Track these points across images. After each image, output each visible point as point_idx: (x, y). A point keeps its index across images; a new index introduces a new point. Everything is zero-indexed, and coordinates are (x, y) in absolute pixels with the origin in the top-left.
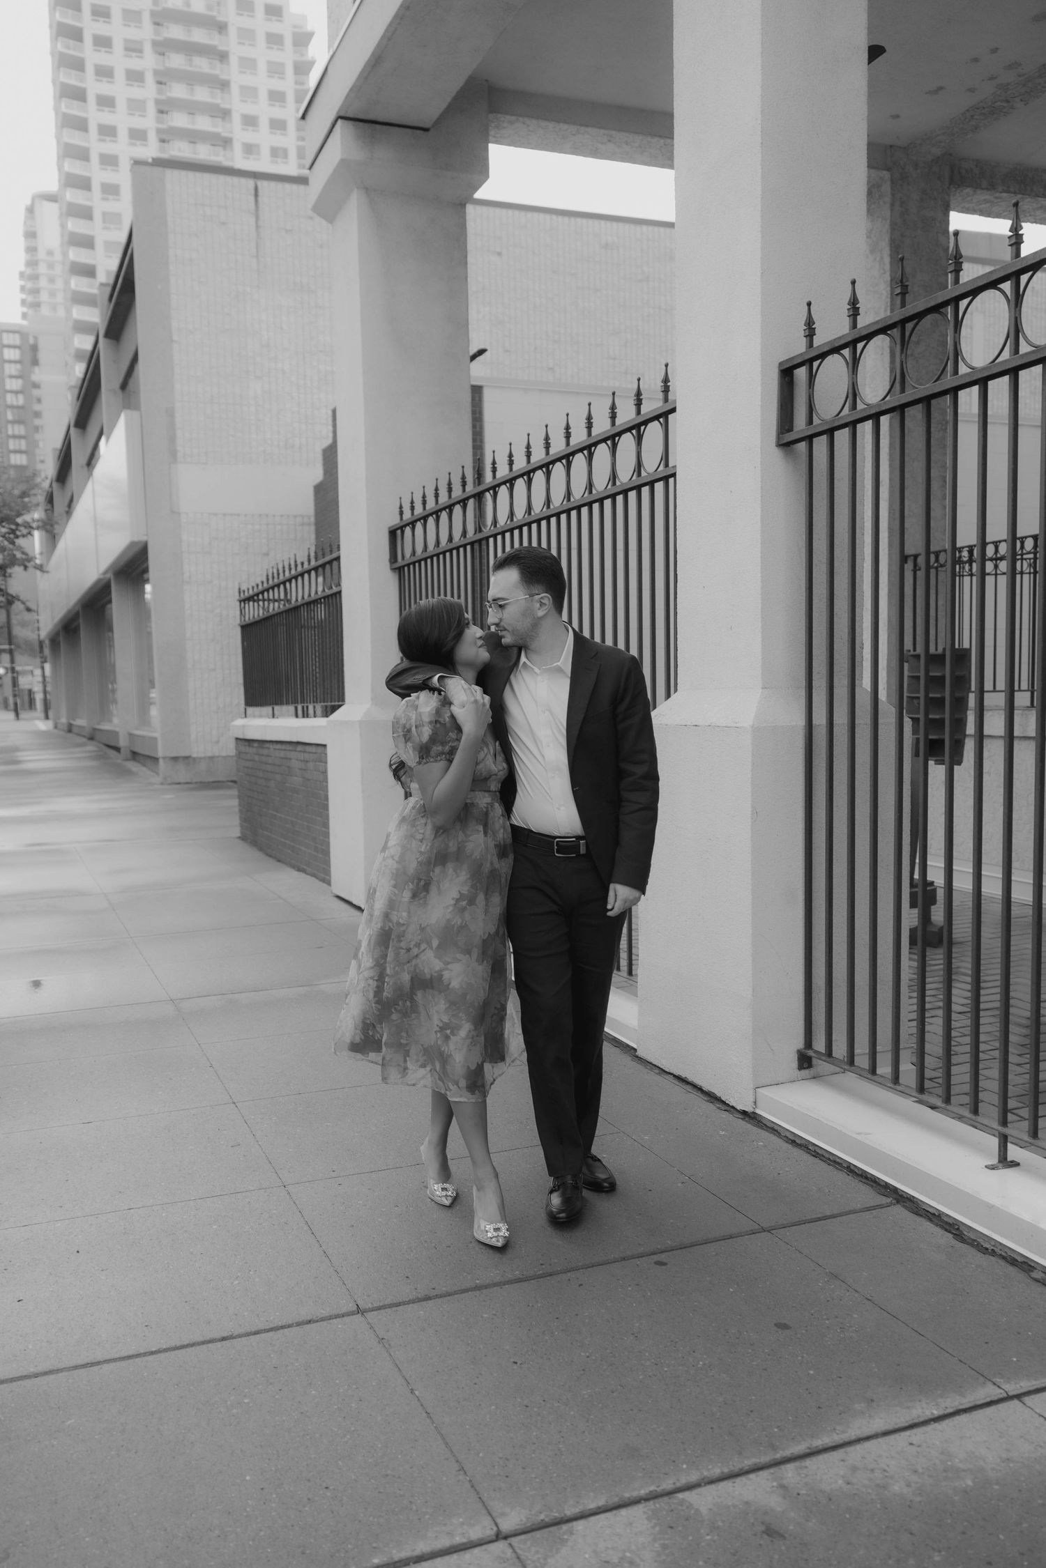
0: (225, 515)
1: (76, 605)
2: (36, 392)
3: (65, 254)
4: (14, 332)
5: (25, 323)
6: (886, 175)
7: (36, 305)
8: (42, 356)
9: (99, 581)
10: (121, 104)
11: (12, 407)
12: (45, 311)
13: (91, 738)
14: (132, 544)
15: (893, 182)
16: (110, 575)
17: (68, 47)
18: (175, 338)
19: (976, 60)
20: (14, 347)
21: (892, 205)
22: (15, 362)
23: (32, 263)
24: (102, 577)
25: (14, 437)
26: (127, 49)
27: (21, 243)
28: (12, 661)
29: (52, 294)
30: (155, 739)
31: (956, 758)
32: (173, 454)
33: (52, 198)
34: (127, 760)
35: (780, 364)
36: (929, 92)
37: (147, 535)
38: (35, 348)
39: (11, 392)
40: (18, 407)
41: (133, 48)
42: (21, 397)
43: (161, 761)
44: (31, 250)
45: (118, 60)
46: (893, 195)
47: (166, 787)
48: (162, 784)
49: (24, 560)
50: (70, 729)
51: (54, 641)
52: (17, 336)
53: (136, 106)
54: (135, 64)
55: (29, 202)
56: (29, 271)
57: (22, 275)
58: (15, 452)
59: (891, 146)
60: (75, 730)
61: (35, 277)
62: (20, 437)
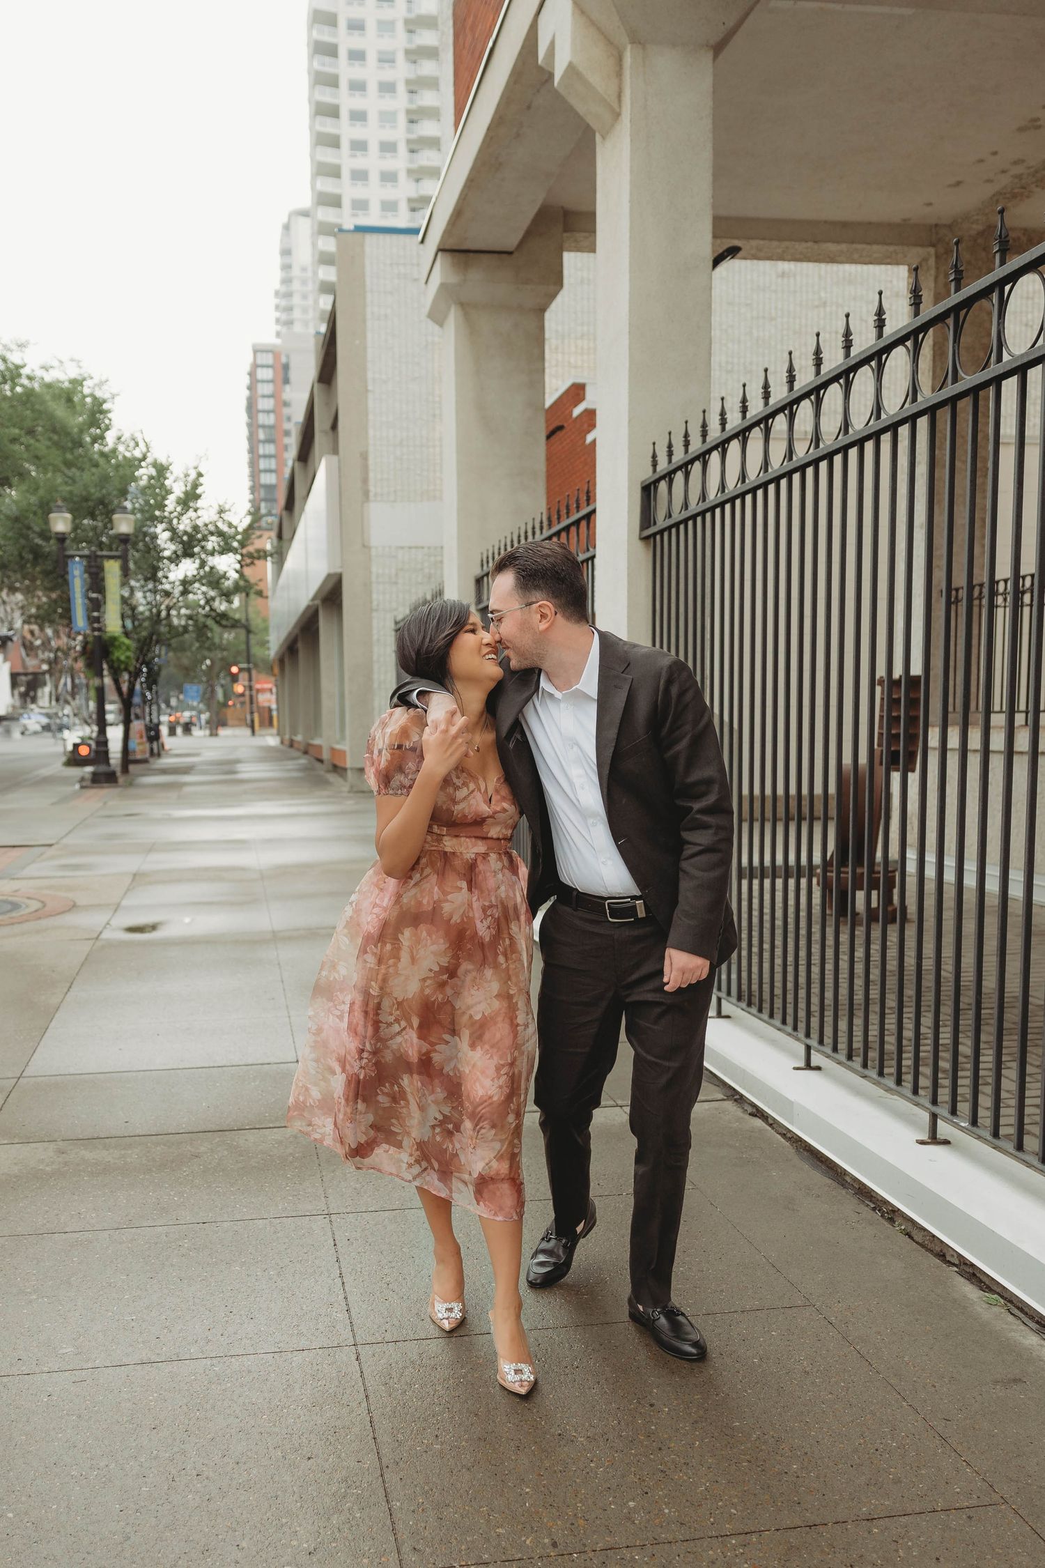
0: (410, 548)
1: (295, 627)
2: (286, 411)
3: (315, 273)
4: (267, 351)
5: (278, 341)
6: (932, 250)
7: (289, 323)
8: (293, 375)
9: (308, 607)
10: (373, 117)
11: (263, 427)
12: (298, 328)
13: (306, 752)
14: (329, 576)
15: (937, 257)
16: (318, 602)
17: (324, 65)
18: (370, 388)
19: (981, 161)
20: (268, 366)
21: (936, 278)
22: (268, 382)
23: (286, 281)
24: (311, 603)
25: (265, 456)
26: (380, 61)
27: (277, 261)
28: (250, 680)
29: (305, 310)
30: (344, 752)
31: (910, 767)
32: (366, 493)
33: (305, 214)
34: (328, 771)
35: (642, 483)
36: (950, 186)
37: (341, 567)
38: (286, 367)
39: (264, 411)
40: (270, 427)
41: (386, 59)
42: (272, 416)
43: (349, 773)
44: (286, 267)
45: (371, 73)
46: (937, 268)
47: (351, 795)
48: (349, 792)
49: (246, 587)
50: (292, 744)
51: (281, 661)
52: (270, 356)
53: (387, 118)
54: (388, 75)
55: (285, 220)
56: (283, 289)
57: (277, 293)
58: (266, 471)
59: (936, 225)
60: (296, 745)
61: (288, 295)
62: (270, 456)
